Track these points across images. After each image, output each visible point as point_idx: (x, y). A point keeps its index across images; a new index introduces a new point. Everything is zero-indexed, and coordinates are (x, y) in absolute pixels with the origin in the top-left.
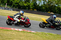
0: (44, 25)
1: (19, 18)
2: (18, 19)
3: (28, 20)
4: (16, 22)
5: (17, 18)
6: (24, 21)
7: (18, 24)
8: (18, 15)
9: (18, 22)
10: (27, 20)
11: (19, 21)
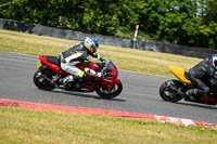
0: (179, 91)
1: (81, 63)
2: (77, 66)
3: (111, 72)
4: (71, 77)
5: (75, 63)
6: (99, 74)
7: (78, 85)
8: (79, 55)
9: (77, 79)
10: (108, 71)
11: (80, 73)
